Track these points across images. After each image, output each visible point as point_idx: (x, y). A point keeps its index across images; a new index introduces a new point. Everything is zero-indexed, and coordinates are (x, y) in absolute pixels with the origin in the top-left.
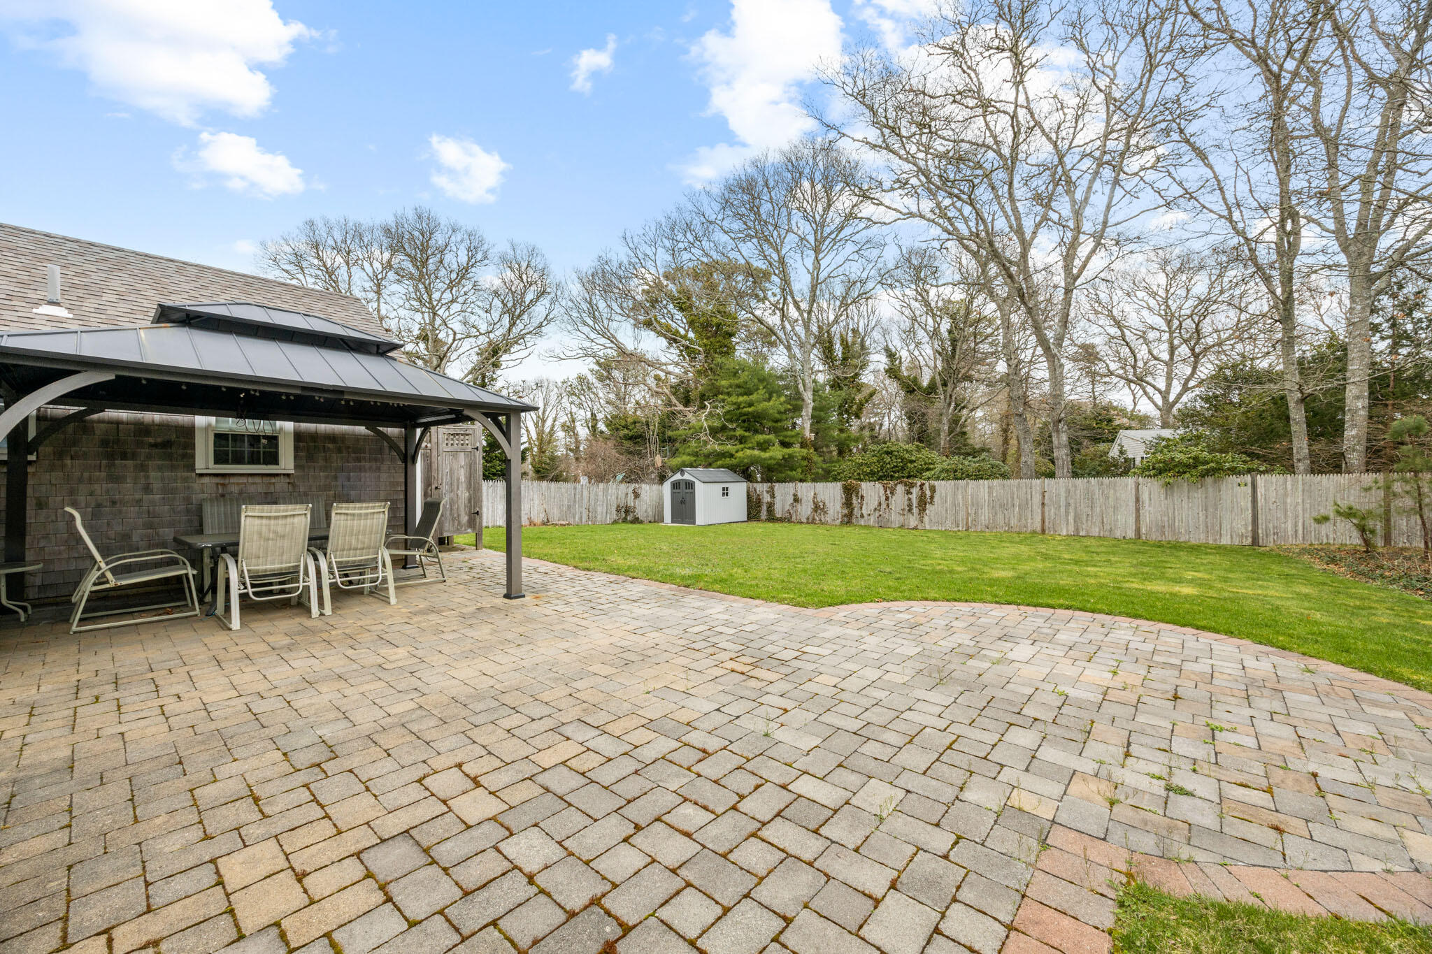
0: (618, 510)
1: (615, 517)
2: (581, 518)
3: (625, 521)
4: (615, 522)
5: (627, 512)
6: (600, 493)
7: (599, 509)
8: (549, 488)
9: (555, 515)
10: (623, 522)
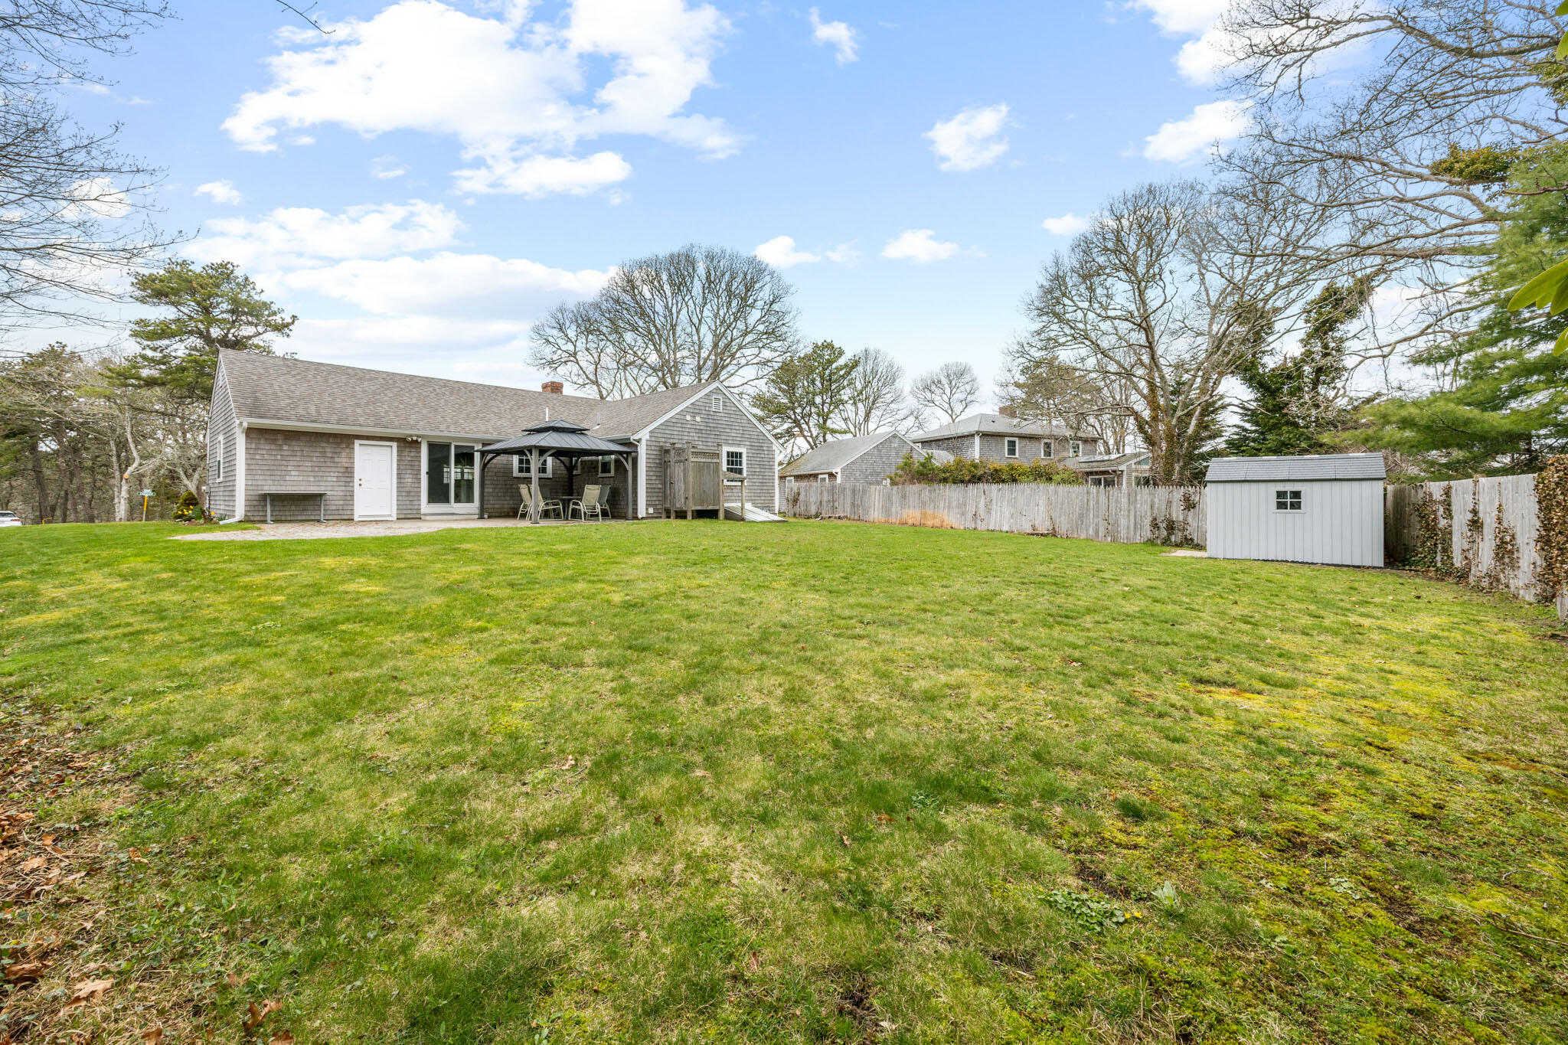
0: (1155, 525)
1: (1149, 535)
2: (1097, 532)
3: (1166, 542)
4: (1151, 542)
5: (1171, 527)
6: (1124, 500)
7: (1123, 522)
8: (1056, 492)
9: (1063, 526)
10: (1163, 544)
